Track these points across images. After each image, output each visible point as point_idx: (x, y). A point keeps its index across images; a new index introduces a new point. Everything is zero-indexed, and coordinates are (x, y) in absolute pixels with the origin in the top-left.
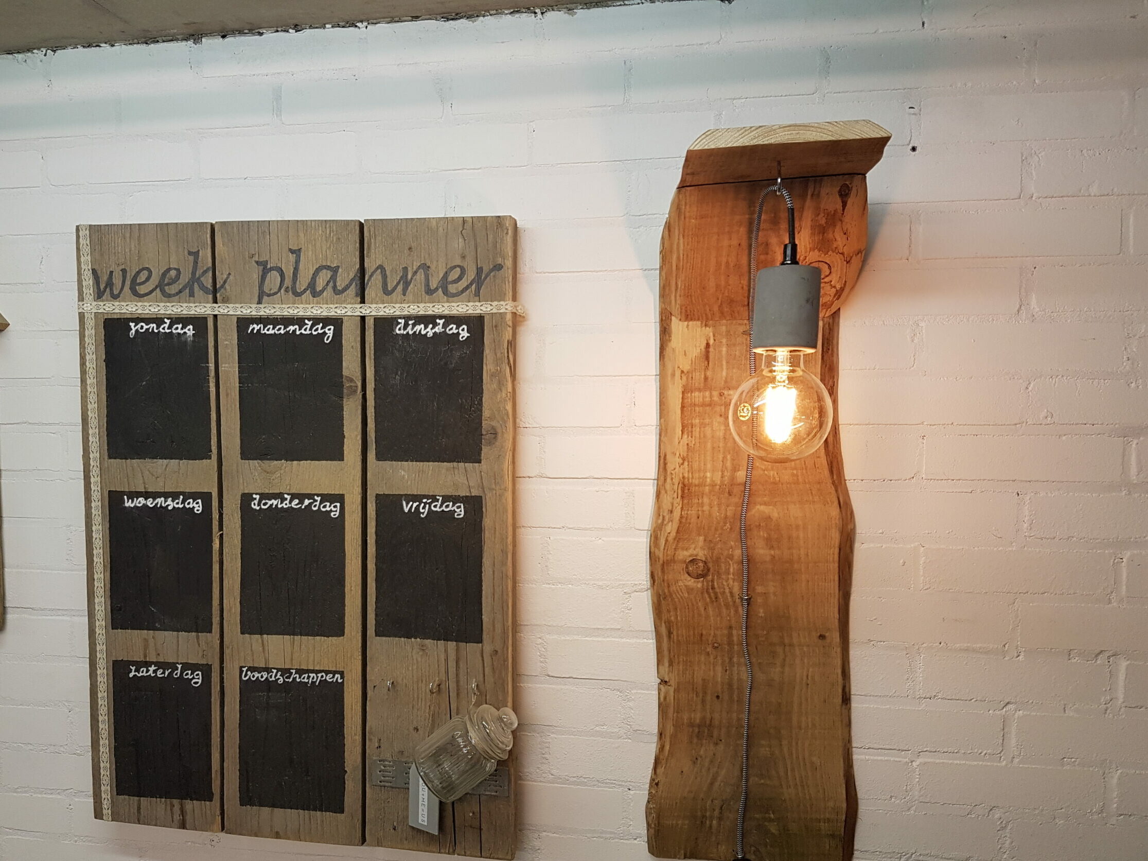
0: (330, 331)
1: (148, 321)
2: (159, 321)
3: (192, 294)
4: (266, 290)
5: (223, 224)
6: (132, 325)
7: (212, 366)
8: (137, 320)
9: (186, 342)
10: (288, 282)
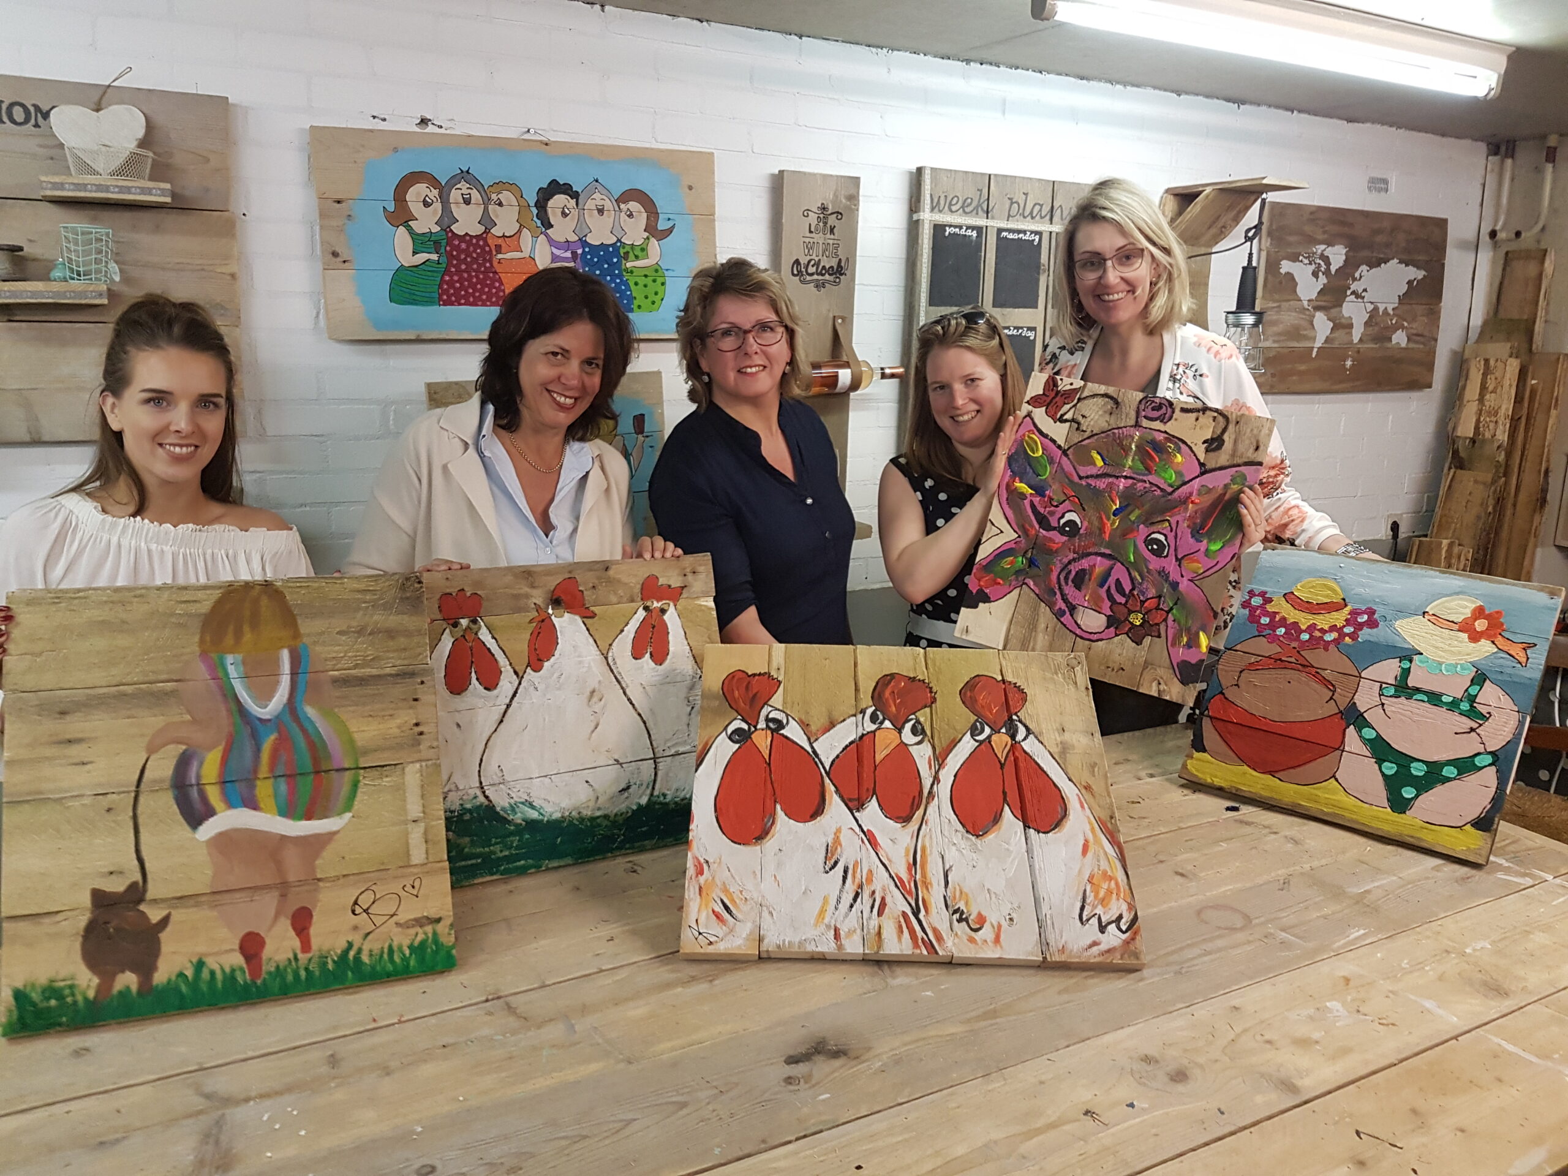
0: (1037, 238)
1: (955, 227)
2: (961, 227)
3: (977, 214)
4: (1011, 214)
5: (996, 175)
6: (947, 228)
7: (983, 254)
8: (950, 226)
9: (972, 241)
10: (1021, 211)
